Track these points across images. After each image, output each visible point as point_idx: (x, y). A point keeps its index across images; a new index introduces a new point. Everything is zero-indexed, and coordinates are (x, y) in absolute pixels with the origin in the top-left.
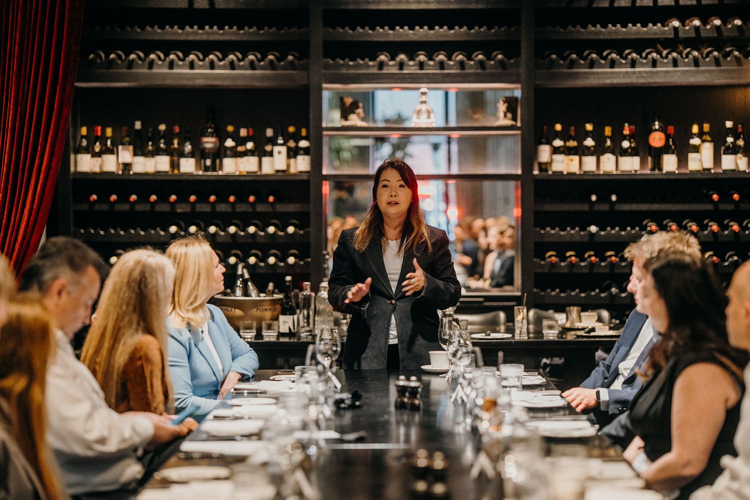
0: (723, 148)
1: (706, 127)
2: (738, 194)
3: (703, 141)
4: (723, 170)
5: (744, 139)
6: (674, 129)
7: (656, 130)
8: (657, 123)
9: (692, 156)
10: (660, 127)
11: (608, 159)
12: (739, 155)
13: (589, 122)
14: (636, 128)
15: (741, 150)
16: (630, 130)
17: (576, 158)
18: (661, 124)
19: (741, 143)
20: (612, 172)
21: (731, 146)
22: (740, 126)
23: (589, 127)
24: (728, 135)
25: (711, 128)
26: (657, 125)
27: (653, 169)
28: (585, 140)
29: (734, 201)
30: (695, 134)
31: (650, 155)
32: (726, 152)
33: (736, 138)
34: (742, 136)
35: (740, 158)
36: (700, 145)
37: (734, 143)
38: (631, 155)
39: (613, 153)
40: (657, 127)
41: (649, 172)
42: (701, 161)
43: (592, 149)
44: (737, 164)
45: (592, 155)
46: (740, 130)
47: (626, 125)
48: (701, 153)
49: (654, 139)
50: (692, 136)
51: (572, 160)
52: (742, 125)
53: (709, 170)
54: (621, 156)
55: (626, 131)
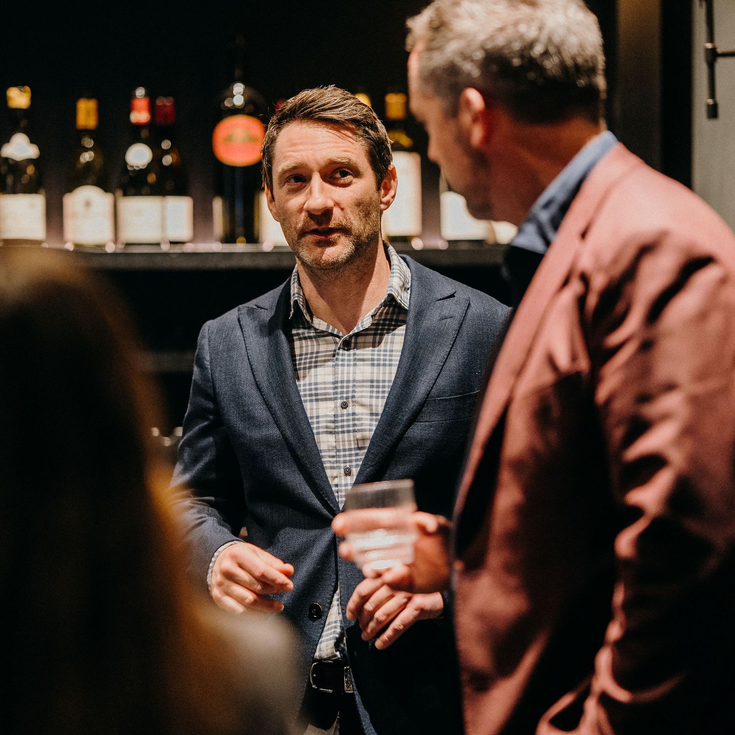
1: (396, 104)
4: (450, 242)
7: (235, 111)
8: (238, 89)
10: (247, 102)
11: (88, 204)
16: (152, 109)
18: (252, 92)
20: (102, 246)
23: (19, 98)
26: (238, 94)
27: (229, 238)
28: (8, 141)
31: (219, 192)
38: (159, 190)
39: (104, 185)
40: (238, 100)
41: (216, 247)
43: (30, 170)
45: (31, 188)
47: (140, 92)
49: (229, 139)
53: (406, 239)
54: (126, 194)
55: (139, 112)
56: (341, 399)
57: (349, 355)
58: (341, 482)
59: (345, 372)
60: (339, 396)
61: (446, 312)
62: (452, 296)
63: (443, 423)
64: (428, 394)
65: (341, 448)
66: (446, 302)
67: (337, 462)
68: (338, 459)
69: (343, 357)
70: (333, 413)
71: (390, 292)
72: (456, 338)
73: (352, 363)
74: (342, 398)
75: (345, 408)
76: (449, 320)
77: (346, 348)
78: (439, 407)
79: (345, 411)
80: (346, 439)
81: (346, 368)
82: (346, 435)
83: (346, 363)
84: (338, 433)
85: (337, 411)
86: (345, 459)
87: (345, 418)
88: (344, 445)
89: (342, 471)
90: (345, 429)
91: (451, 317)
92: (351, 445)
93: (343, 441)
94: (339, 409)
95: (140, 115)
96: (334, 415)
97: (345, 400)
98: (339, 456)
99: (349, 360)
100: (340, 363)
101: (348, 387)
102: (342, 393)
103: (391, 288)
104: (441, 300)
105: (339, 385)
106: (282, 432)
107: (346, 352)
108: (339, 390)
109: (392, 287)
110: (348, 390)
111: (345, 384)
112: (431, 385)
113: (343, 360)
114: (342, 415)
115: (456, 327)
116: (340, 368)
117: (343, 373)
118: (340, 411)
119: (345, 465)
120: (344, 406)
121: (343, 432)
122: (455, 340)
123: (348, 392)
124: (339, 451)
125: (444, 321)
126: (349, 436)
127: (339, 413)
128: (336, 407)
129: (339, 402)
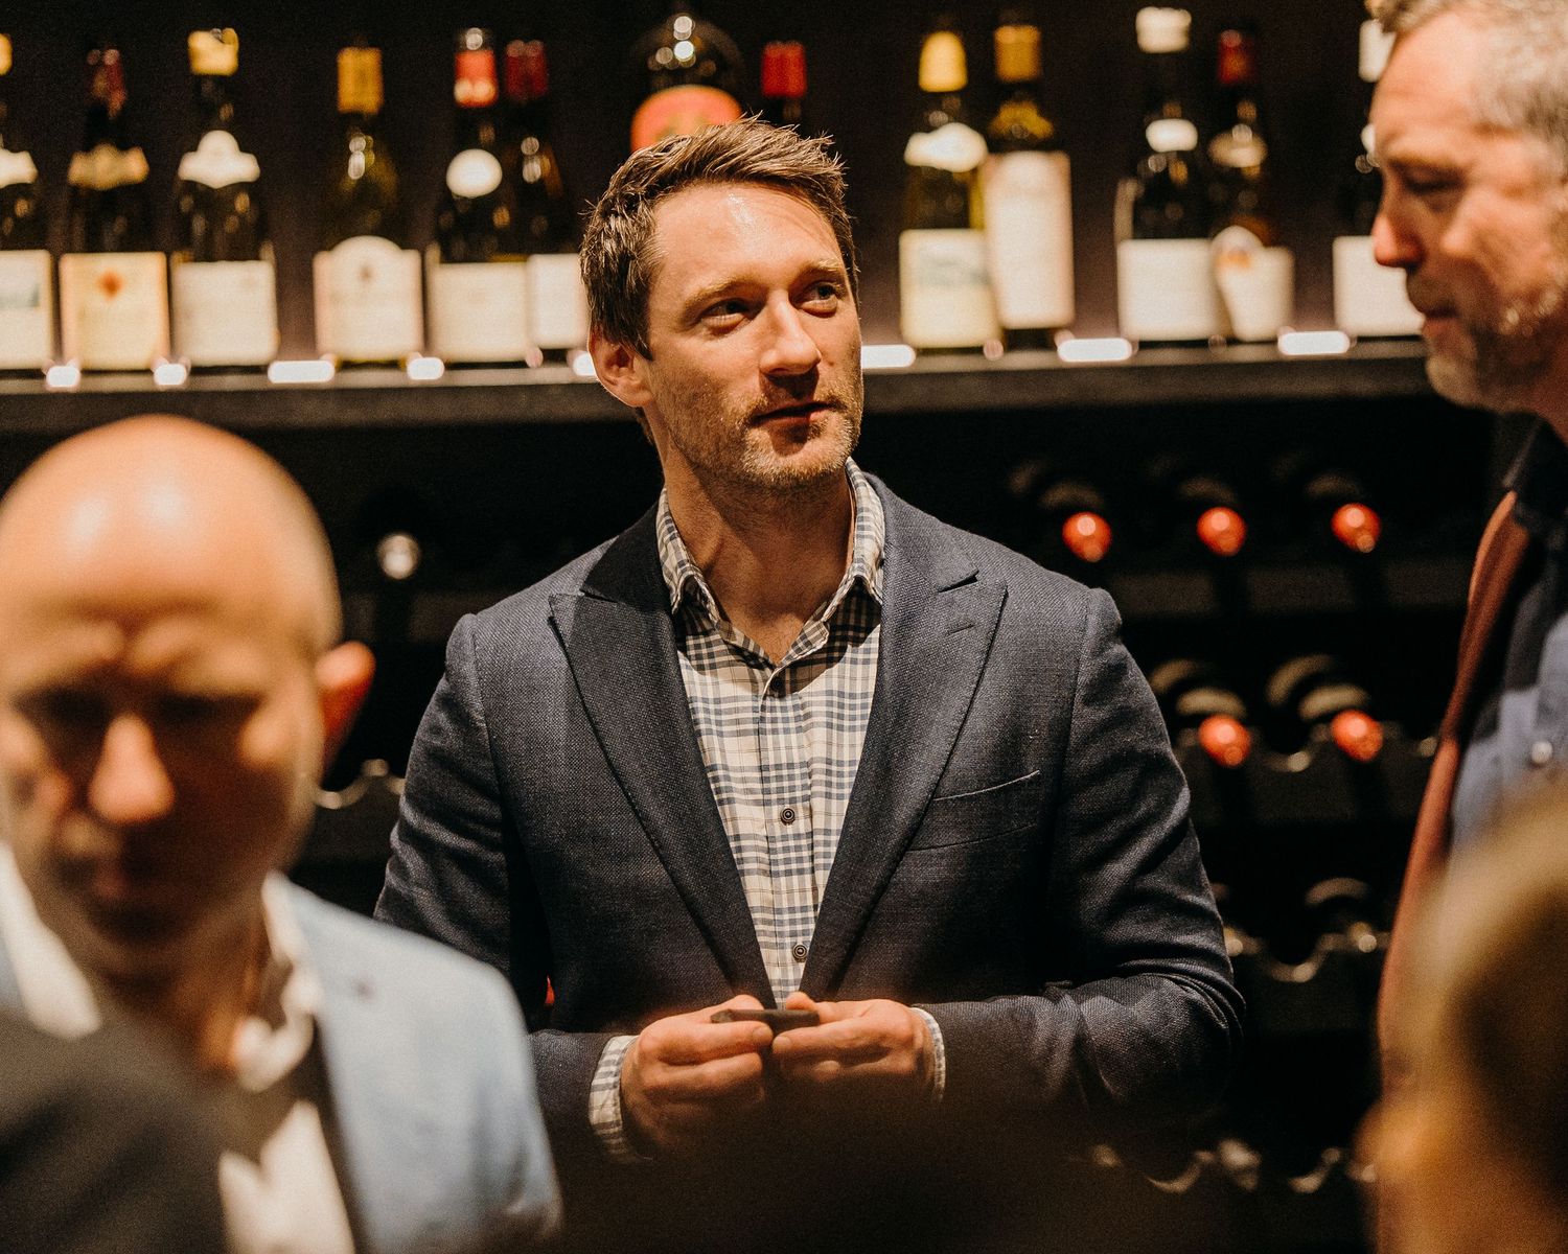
0: (1128, 191)
1: (1017, 48)
2: (1238, 509)
3: (999, 145)
4: (1137, 345)
5: (1261, 130)
6: (809, 62)
7: (679, 76)
8: (683, 25)
9: (922, 249)
10: (705, 53)
11: (366, 274)
12: (1235, 238)
13: (211, 22)
14: (550, 57)
15: (1245, 199)
16: (501, 71)
17: (142, 270)
18: (709, 31)
19: (1242, 151)
20: (396, 367)
21: (1180, 172)
22: (1232, 39)
23: (214, 53)
24: (1155, 109)
25: (1046, 50)
26: (683, 42)
28: (194, 148)
29: (1203, 552)
30: (937, 99)
32: (1150, 217)
33: (1213, 123)
34: (1248, 110)
35: (1242, 257)
36: (975, 171)
37: (1198, 159)
39: (399, 233)
40: (685, 52)
42: (986, 280)
43: (242, 203)
44: (1221, 304)
45: (241, 250)
46: (1234, 65)
47: (474, 38)
48: (982, 227)
50: (920, 111)
51: (111, 286)
52: (1248, 28)
53: (1040, 338)
54: (448, 258)
55: (473, 80)
56: (778, 804)
57: (784, 709)
58: (787, 976)
59: (782, 745)
60: (774, 797)
61: (958, 616)
62: (972, 579)
63: (966, 847)
64: (935, 790)
65: (785, 905)
66: (958, 594)
67: (776, 934)
68: (778, 929)
69: (774, 715)
70: (764, 832)
71: (861, 573)
72: (984, 667)
73: (792, 725)
74: (780, 801)
75: (789, 823)
76: (966, 632)
77: (776, 694)
78: (957, 816)
79: (790, 830)
80: (796, 887)
81: (781, 737)
82: (795, 878)
83: (780, 726)
84: (777, 874)
85: (773, 830)
86: (793, 928)
87: (792, 843)
88: (790, 900)
89: (789, 953)
90: (794, 866)
91: (970, 626)
92: (806, 899)
93: (790, 892)
94: (777, 825)
95: (474, 88)
96: (767, 838)
97: (787, 806)
98: (781, 923)
99: (786, 720)
100: (769, 726)
101: (791, 777)
102: (780, 790)
103: (861, 564)
104: (947, 589)
105: (773, 773)
106: (671, 874)
107: (777, 703)
108: (773, 785)
109: (863, 562)
110: (792, 783)
111: (785, 772)
112: (940, 771)
113: (774, 721)
114: (785, 838)
115: (982, 645)
116: (770, 737)
117: (777, 749)
118: (778, 829)
119: (794, 940)
120: (788, 817)
121: (788, 873)
122: (982, 673)
123: (792, 789)
124: (779, 911)
125: (957, 636)
126: (802, 882)
127: (778, 833)
128: (769, 821)
129: (776, 810)
